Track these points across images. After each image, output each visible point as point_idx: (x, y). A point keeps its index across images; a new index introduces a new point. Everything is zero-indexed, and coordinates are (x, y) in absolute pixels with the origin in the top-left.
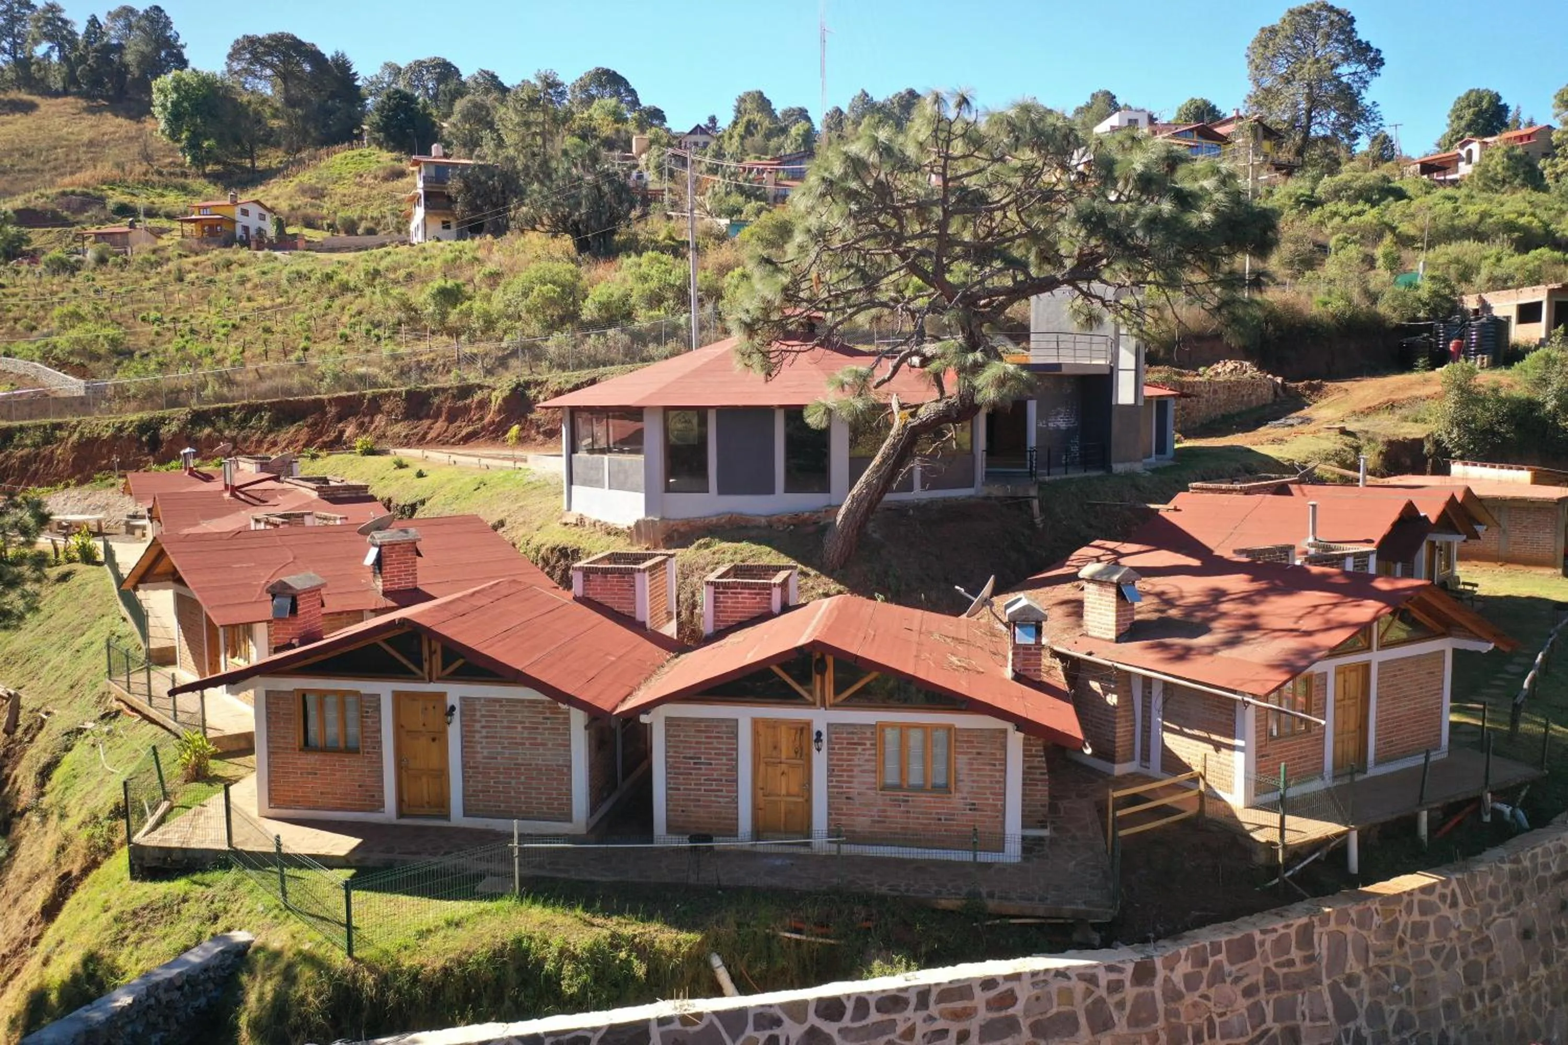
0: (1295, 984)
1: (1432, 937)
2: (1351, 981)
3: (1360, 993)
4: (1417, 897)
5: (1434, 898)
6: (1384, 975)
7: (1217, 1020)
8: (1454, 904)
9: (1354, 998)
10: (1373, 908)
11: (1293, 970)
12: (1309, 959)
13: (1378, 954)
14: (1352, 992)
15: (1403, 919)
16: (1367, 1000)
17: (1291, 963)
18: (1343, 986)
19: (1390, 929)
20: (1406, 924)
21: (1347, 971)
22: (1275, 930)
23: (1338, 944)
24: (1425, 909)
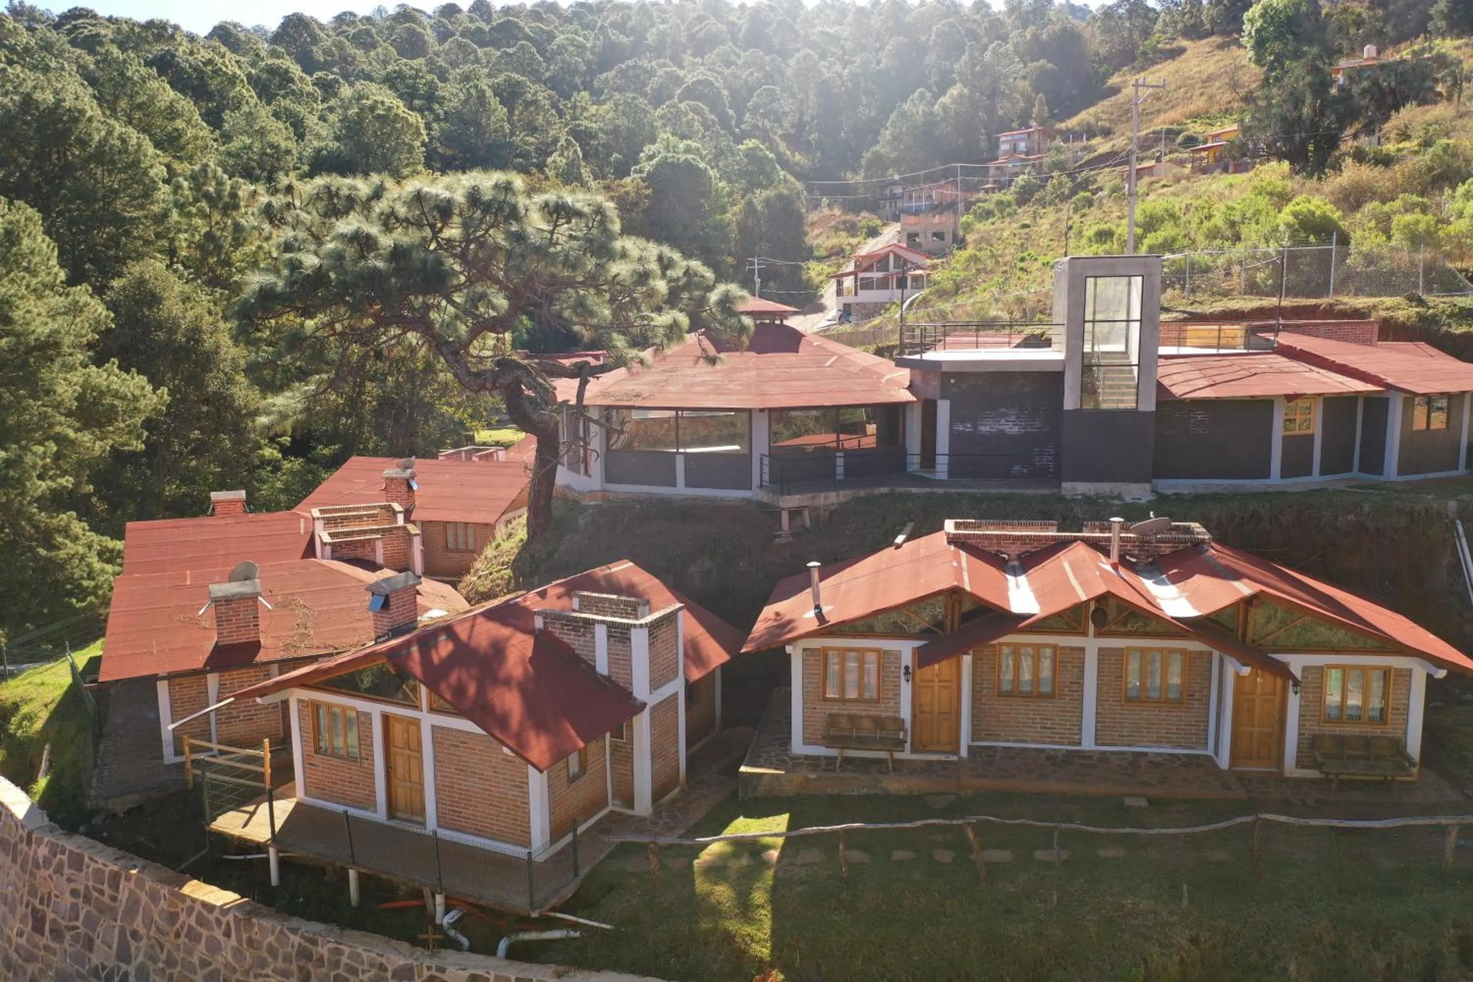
0: (103, 910)
1: (202, 947)
2: (135, 934)
3: (138, 949)
4: (198, 907)
5: (211, 917)
6: (158, 950)
7: (53, 899)
8: (227, 934)
9: (133, 949)
10: (162, 892)
11: (101, 898)
12: (114, 899)
13: (158, 929)
14: (133, 944)
15: (183, 917)
16: (141, 958)
17: (102, 892)
18: (128, 934)
19: (172, 917)
20: (184, 922)
21: (135, 926)
22: (97, 862)
23: (134, 904)
24: (201, 921)
